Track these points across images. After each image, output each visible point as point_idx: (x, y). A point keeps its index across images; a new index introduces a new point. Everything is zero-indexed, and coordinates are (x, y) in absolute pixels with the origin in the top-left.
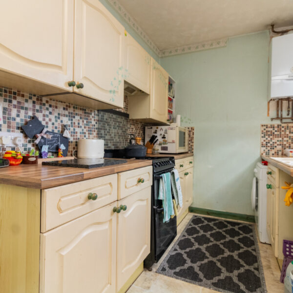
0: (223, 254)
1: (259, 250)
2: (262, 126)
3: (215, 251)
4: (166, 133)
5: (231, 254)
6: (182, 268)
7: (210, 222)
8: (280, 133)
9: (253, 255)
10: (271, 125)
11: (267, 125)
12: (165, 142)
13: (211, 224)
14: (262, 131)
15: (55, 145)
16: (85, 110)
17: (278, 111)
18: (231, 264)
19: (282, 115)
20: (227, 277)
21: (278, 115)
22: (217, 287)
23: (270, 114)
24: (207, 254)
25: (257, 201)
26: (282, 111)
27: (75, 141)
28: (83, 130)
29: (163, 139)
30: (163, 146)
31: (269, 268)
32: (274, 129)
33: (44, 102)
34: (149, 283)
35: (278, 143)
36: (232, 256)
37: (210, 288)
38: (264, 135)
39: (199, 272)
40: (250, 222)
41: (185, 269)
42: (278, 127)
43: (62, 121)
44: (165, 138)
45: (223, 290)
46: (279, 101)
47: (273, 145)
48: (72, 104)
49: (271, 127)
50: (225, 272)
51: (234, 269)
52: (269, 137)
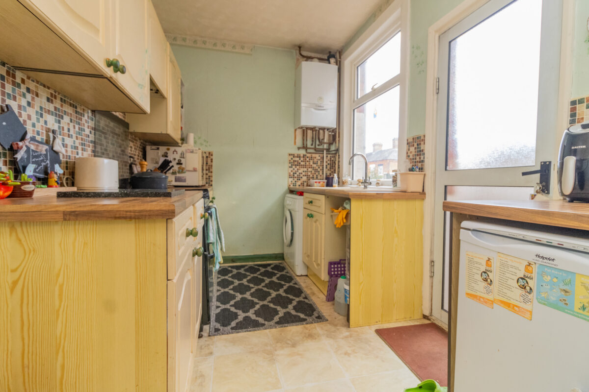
0: (271, 295)
1: (299, 283)
2: (290, 155)
3: (262, 295)
4: (183, 158)
5: (278, 293)
6: (237, 321)
7: (240, 269)
8: (306, 163)
9: (297, 288)
10: (298, 155)
11: (294, 155)
12: (182, 171)
13: (242, 271)
14: (290, 161)
15: (43, 164)
16: (76, 107)
17: (303, 140)
18: (283, 302)
19: (306, 145)
20: (285, 313)
21: (303, 144)
22: (281, 324)
23: (297, 143)
24: (256, 300)
25: (292, 234)
26: (307, 140)
27: (65, 160)
28: (74, 142)
29: (179, 166)
30: (178, 175)
31: (314, 294)
32: (300, 159)
33: (18, 80)
34: (208, 349)
35: (304, 174)
36: (280, 295)
37: (276, 327)
38: (292, 165)
39: (257, 319)
40: (278, 260)
41: (241, 321)
42: (304, 157)
43: (46, 122)
44: (181, 164)
45: (288, 325)
46: (305, 130)
47: (300, 175)
48: (59, 94)
49: (298, 157)
50: (281, 309)
51: (288, 305)
52: (296, 167)
